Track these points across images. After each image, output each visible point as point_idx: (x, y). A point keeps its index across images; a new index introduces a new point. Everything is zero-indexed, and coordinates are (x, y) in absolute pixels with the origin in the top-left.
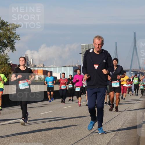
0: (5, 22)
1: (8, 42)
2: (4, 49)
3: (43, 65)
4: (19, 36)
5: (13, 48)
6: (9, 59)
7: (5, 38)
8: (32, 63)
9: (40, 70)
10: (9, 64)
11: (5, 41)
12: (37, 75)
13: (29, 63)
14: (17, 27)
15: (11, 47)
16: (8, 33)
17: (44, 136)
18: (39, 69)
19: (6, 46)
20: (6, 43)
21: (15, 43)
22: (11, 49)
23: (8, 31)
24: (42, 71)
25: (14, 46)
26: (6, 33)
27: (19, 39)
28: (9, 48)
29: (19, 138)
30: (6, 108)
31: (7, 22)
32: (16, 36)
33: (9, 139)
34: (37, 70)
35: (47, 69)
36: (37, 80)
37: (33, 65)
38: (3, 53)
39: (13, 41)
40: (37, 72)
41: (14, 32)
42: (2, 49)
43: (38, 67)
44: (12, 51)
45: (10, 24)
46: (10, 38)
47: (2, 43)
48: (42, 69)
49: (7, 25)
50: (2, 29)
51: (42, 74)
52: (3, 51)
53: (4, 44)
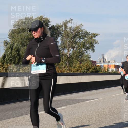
0: (88, 32)
1: (90, 46)
2: (87, 51)
3: (115, 61)
4: (97, 41)
5: (93, 50)
6: (91, 57)
7: (88, 43)
8: (106, 60)
9: (113, 65)
10: (91, 61)
11: (88, 45)
12: (111, 68)
13: (105, 60)
14: (97, 36)
15: (92, 49)
16: (90, 40)
17: (117, 111)
18: (111, 64)
19: (89, 49)
20: (89, 46)
21: (95, 46)
22: (92, 50)
23: (90, 38)
24: (114, 66)
25: (94, 48)
26: (89, 40)
27: (98, 43)
28: (90, 50)
29: (99, 112)
30: (89, 91)
31: (89, 32)
32: (96, 42)
33: (92, 113)
34: (110, 65)
35: (117, 64)
36: (111, 72)
37: (107, 62)
38: (86, 53)
39: (94, 45)
40: (111, 66)
41: (94, 39)
42: (86, 51)
43: (111, 63)
44: (93, 52)
45: (92, 34)
46: (91, 43)
47: (86, 47)
48: (114, 64)
49: (89, 34)
50: (86, 37)
51: (114, 67)
52: (87, 52)
53: (87, 48)
